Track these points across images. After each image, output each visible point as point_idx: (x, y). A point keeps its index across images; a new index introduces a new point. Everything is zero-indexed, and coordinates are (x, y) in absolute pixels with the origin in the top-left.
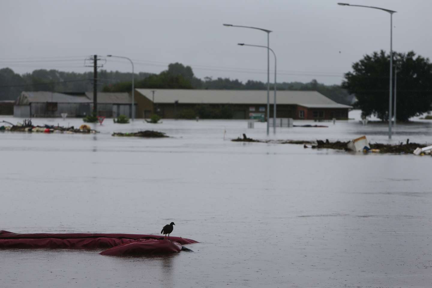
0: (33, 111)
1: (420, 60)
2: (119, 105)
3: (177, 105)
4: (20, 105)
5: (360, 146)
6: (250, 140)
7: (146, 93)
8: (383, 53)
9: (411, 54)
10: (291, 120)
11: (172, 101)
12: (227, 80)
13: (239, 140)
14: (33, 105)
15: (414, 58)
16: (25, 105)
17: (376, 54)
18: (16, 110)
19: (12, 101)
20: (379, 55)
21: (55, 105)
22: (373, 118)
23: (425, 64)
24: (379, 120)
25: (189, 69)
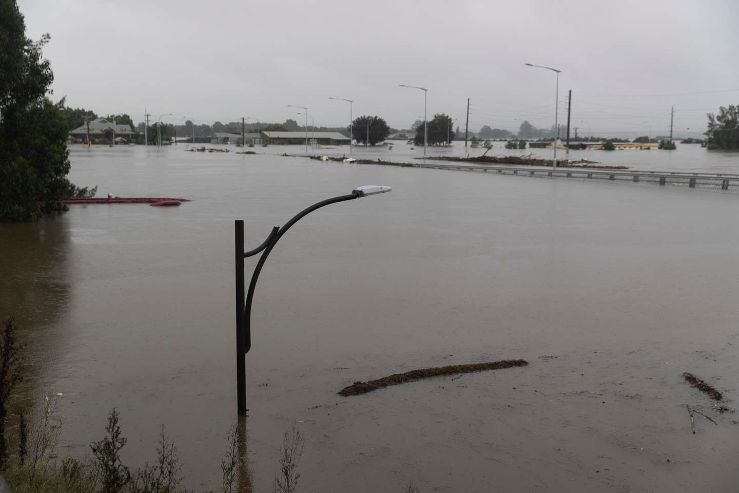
0: (219, 141)
1: (380, 120)
2: (255, 138)
3: (279, 138)
4: (213, 138)
5: (324, 158)
6: (288, 156)
7: (266, 133)
8: (365, 117)
9: (376, 117)
10: (320, 145)
11: (277, 136)
12: (326, 128)
13: (283, 155)
14: (219, 139)
15: (378, 119)
16: (215, 138)
17: (362, 117)
18: (212, 141)
19: (210, 136)
20: (363, 117)
21: (228, 138)
22: (361, 144)
23: (382, 121)
24: (363, 145)
25: (295, 122)
